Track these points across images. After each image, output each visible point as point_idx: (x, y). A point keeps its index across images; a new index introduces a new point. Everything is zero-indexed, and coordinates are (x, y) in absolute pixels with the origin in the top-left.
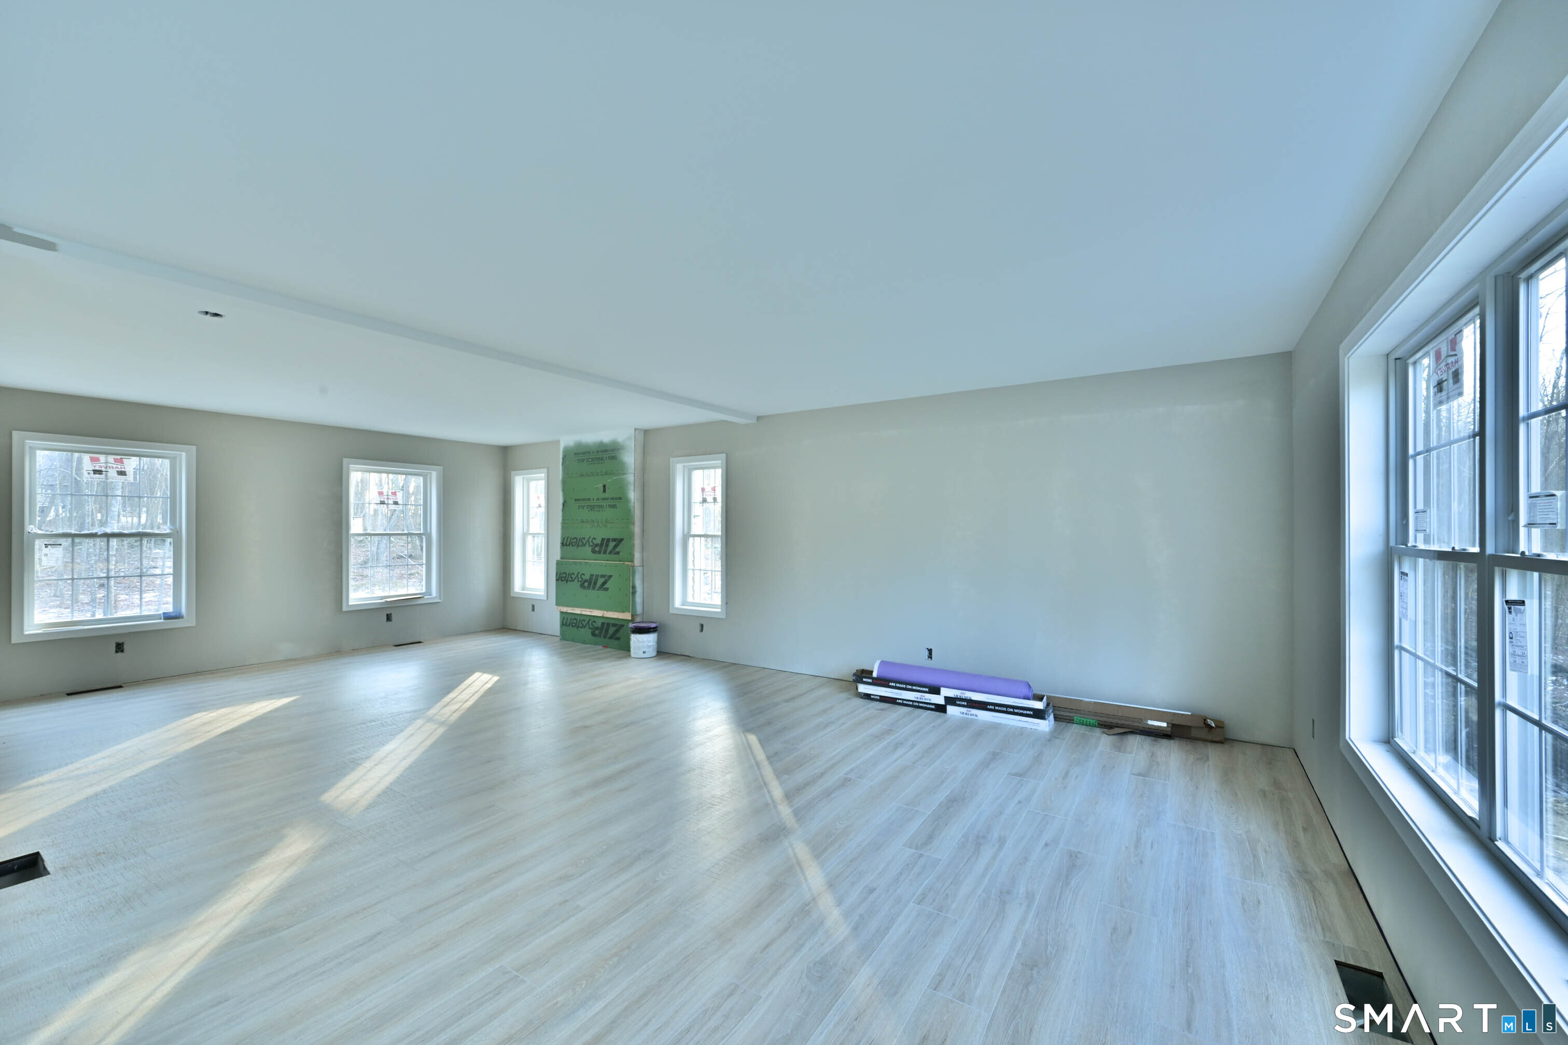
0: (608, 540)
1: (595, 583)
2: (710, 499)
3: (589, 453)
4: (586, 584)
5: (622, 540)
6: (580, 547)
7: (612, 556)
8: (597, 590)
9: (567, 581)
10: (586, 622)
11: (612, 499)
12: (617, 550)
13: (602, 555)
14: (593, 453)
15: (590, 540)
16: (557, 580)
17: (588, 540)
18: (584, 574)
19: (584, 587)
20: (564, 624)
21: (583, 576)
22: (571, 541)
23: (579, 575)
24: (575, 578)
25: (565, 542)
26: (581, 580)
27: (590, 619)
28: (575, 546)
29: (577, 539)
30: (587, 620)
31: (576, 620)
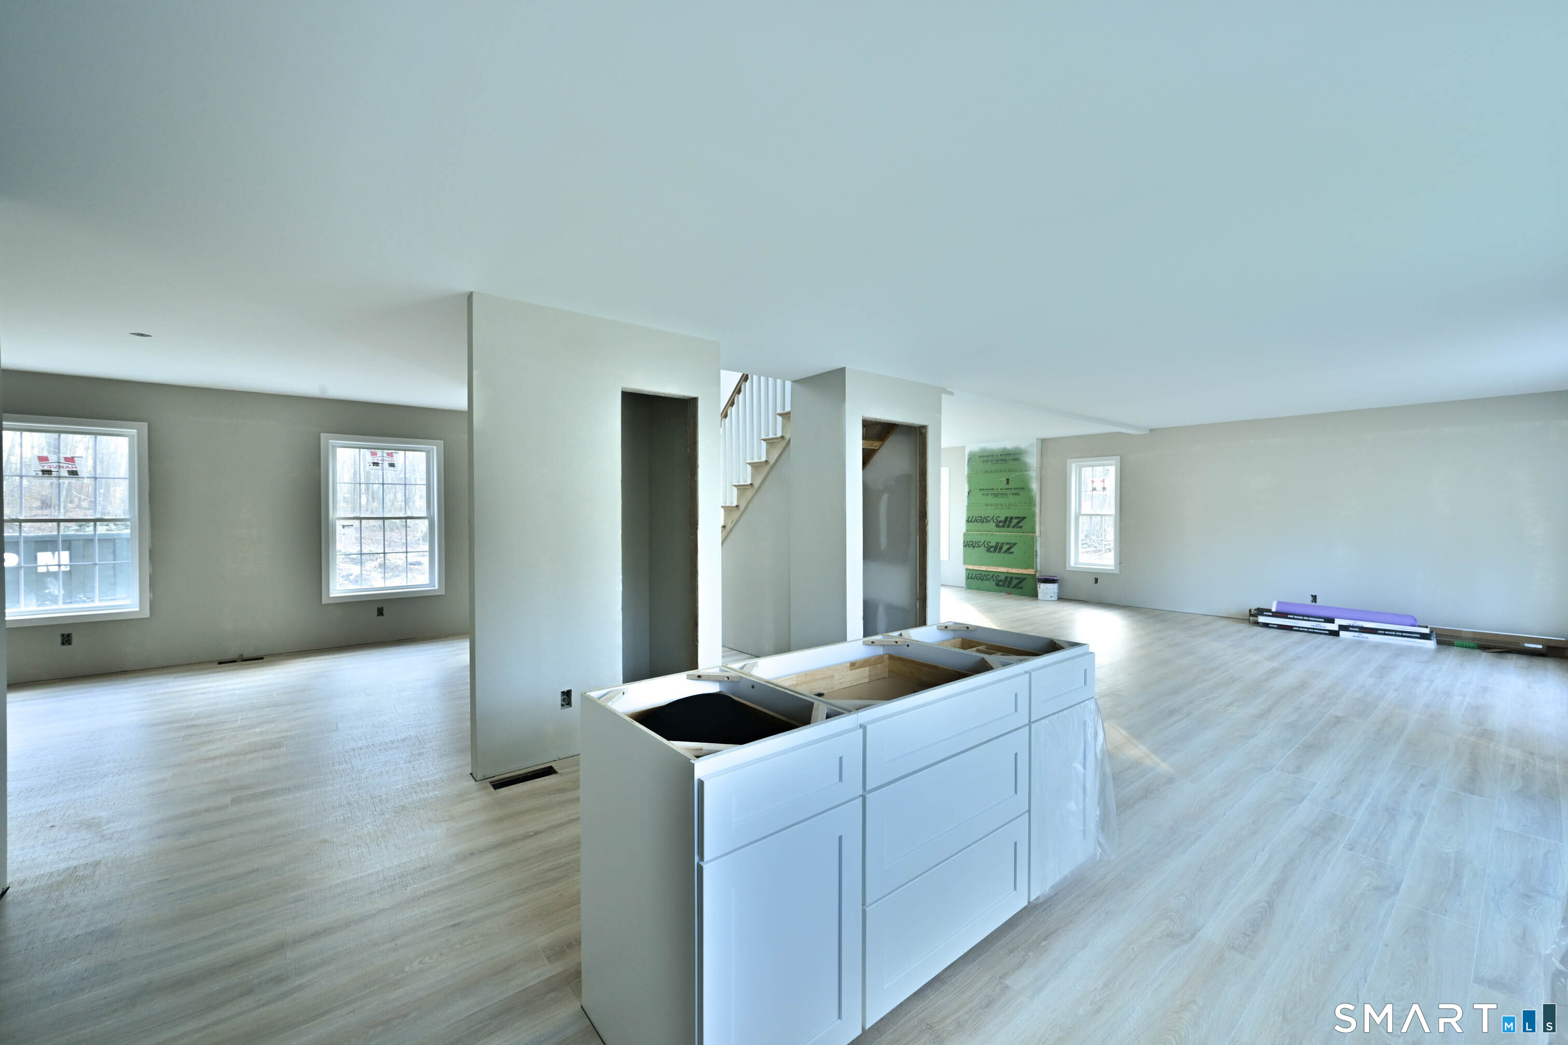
0: (1012, 518)
1: (1001, 548)
2: (1099, 488)
3: (993, 456)
4: (992, 549)
5: (1025, 518)
6: (984, 523)
7: (1016, 529)
8: (1003, 553)
9: (974, 547)
10: (990, 577)
11: (1015, 489)
12: (1020, 525)
13: (1005, 529)
14: (997, 456)
15: (994, 518)
16: (964, 546)
17: (993, 518)
18: (990, 543)
19: (991, 552)
20: (969, 577)
21: (989, 544)
22: (977, 518)
23: (984, 543)
24: (982, 545)
25: (970, 520)
26: (987, 546)
27: (994, 574)
28: (979, 522)
29: (981, 517)
30: (991, 575)
31: (981, 575)
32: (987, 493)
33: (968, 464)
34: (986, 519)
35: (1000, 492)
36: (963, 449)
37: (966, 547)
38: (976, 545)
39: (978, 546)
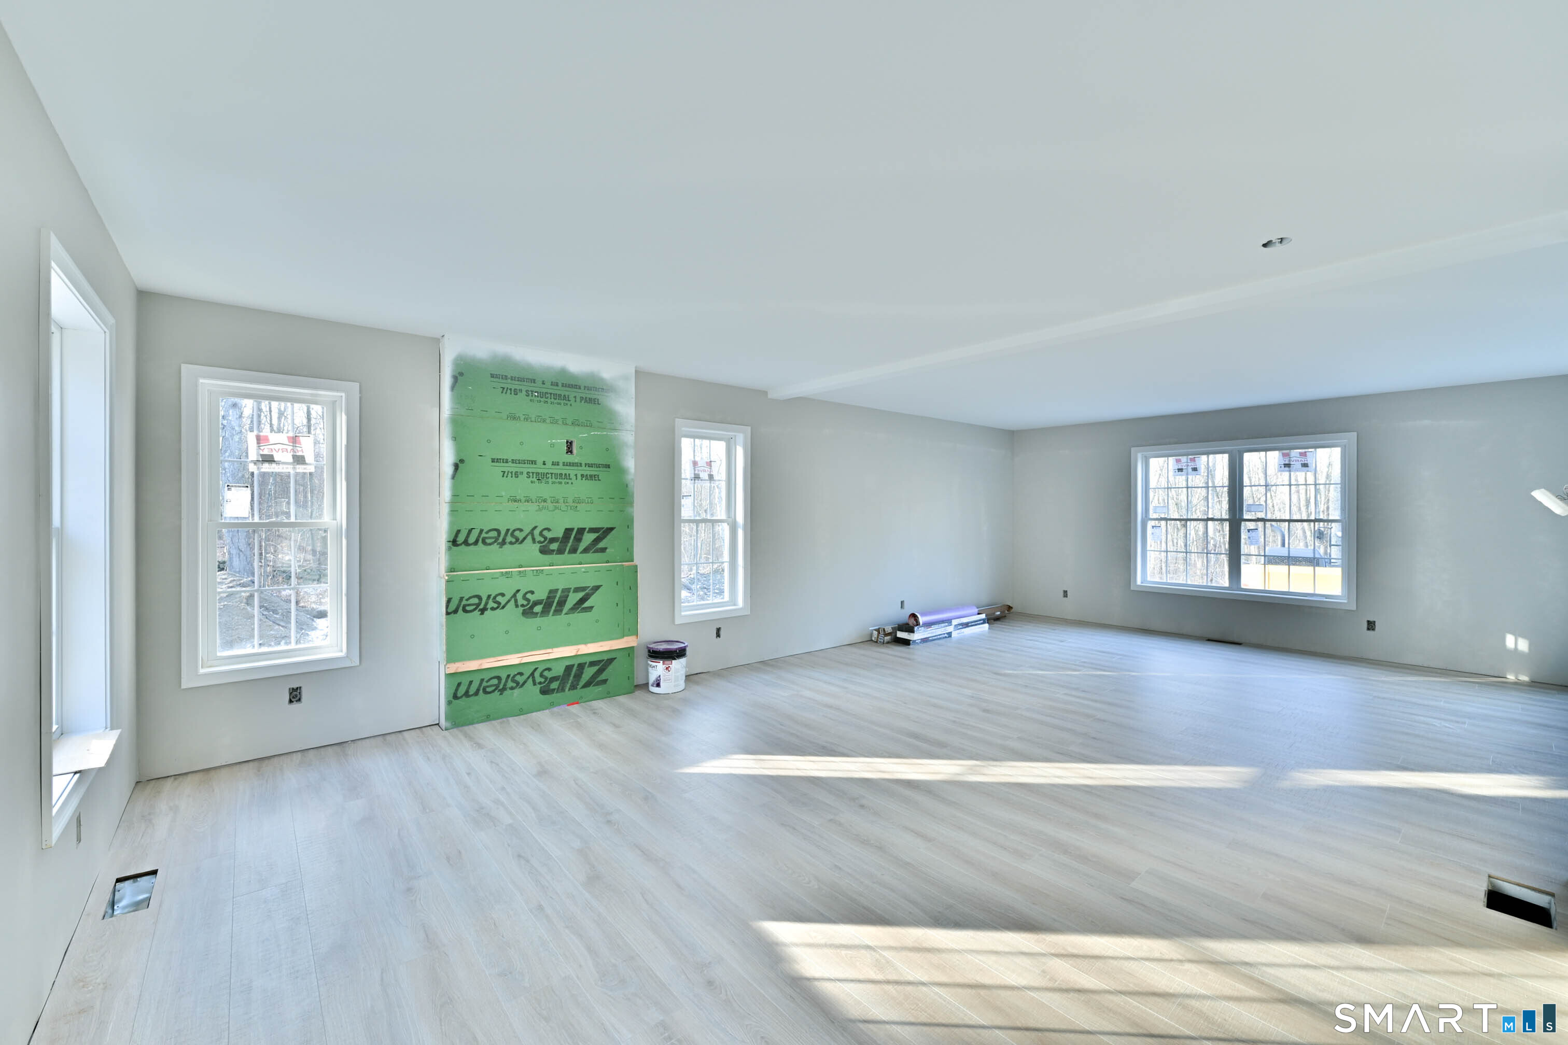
0: (581, 531)
1: (562, 603)
2: (704, 475)
3: (534, 381)
4: (538, 609)
5: (611, 529)
6: (507, 546)
7: (590, 556)
8: (566, 614)
9: (483, 611)
10: (526, 677)
11: (590, 465)
12: (601, 545)
13: (566, 556)
14: (541, 382)
15: (537, 532)
16: (448, 613)
17: (532, 533)
18: (532, 592)
19: (536, 615)
20: (459, 695)
21: (528, 596)
22: (484, 535)
23: (514, 595)
24: (509, 601)
25: (461, 539)
26: (525, 603)
27: (536, 669)
28: (490, 544)
29: (498, 531)
30: (527, 673)
31: (499, 678)
32: (514, 470)
33: (453, 388)
34: (512, 535)
35: (550, 471)
36: (435, 343)
37: (456, 611)
38: (491, 604)
39: (495, 605)
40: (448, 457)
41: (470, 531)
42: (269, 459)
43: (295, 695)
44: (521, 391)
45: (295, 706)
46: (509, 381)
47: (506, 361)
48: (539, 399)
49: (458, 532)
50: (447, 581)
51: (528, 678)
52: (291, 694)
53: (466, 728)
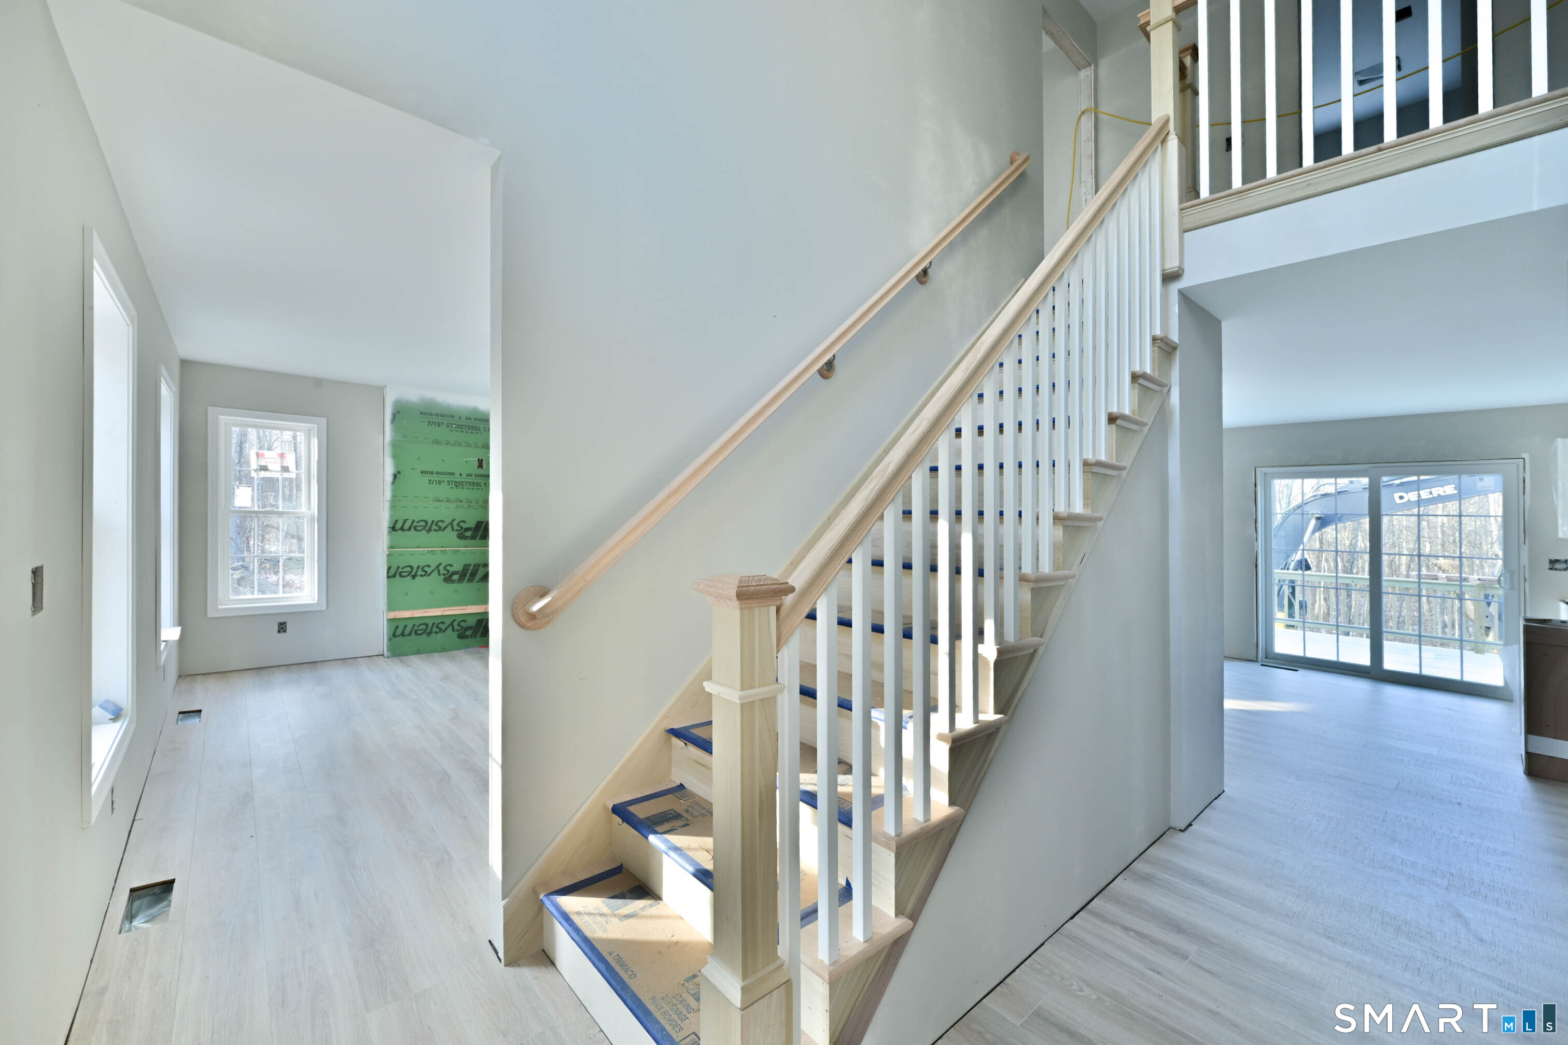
3: (452, 417)
4: (455, 577)
6: (433, 533)
9: (414, 577)
10: (446, 624)
13: (477, 541)
15: (455, 523)
16: (388, 577)
17: (451, 523)
18: (451, 565)
19: (454, 581)
20: (397, 634)
21: (448, 568)
22: (415, 524)
23: (438, 567)
24: (433, 571)
25: (398, 526)
26: (446, 572)
27: (455, 620)
28: (420, 531)
29: (426, 522)
30: (448, 622)
31: (427, 625)
32: (438, 479)
34: (436, 525)
35: (465, 480)
36: (380, 390)
37: (394, 576)
38: (420, 572)
39: (423, 573)
40: (389, 470)
41: (405, 521)
42: (264, 468)
43: (282, 628)
44: (443, 424)
45: (282, 635)
46: (434, 417)
47: (431, 403)
48: (457, 429)
49: (396, 521)
50: (388, 555)
51: (448, 626)
52: (279, 627)
53: (401, 657)
